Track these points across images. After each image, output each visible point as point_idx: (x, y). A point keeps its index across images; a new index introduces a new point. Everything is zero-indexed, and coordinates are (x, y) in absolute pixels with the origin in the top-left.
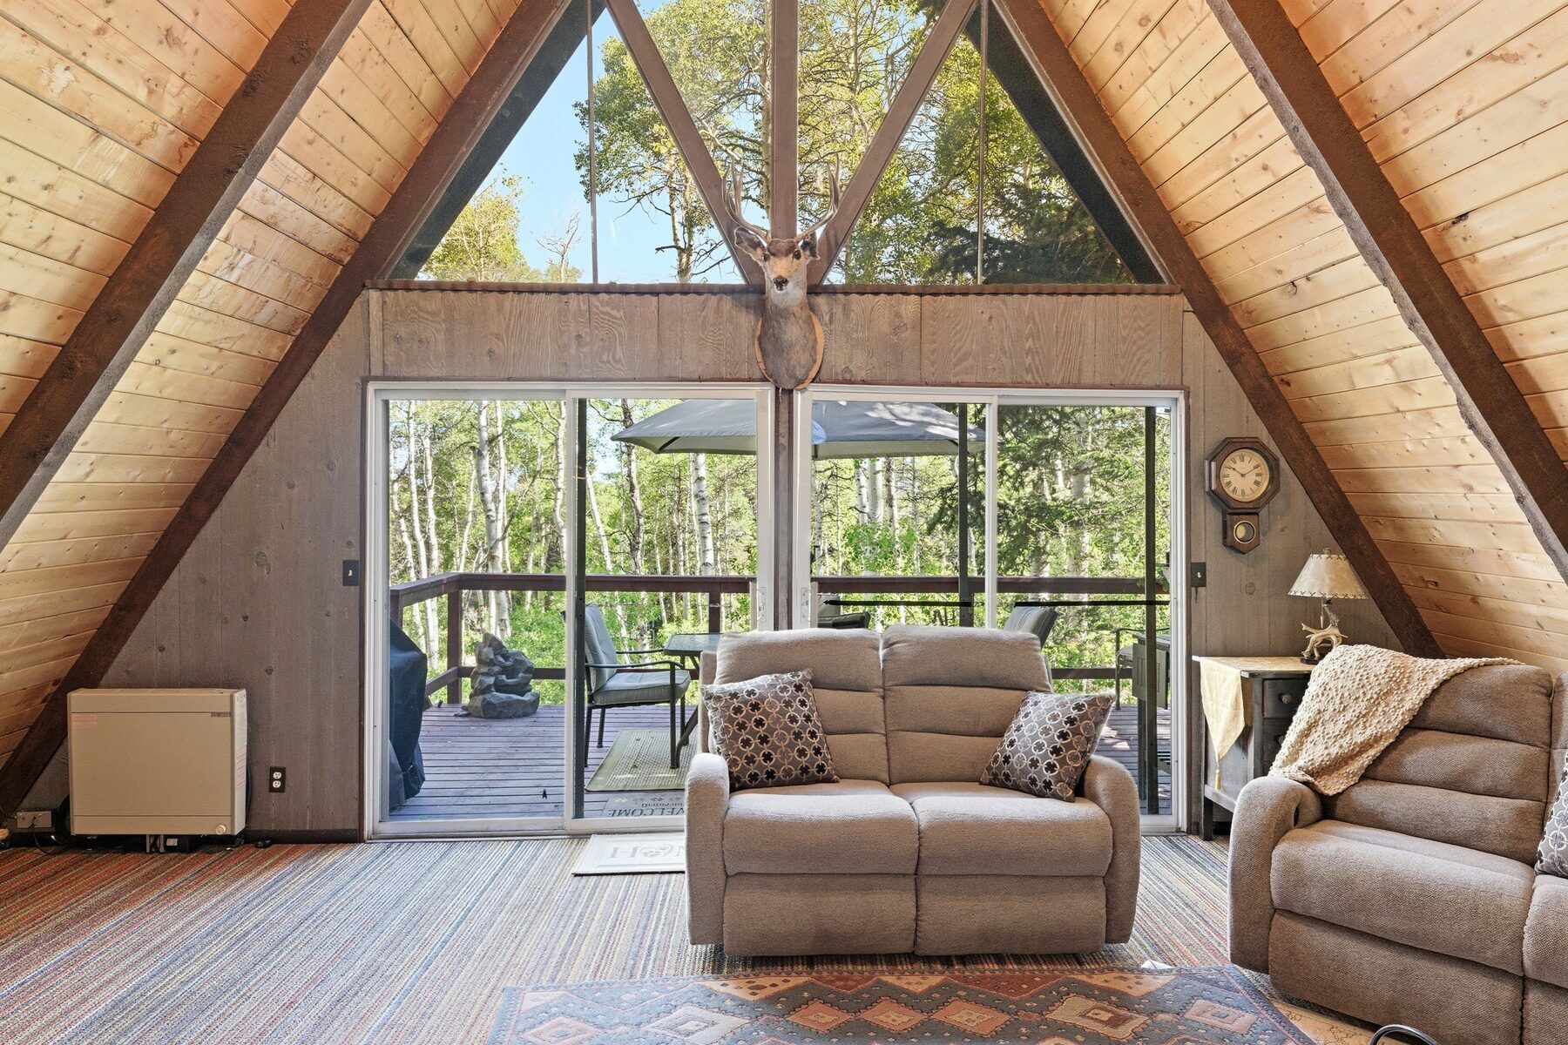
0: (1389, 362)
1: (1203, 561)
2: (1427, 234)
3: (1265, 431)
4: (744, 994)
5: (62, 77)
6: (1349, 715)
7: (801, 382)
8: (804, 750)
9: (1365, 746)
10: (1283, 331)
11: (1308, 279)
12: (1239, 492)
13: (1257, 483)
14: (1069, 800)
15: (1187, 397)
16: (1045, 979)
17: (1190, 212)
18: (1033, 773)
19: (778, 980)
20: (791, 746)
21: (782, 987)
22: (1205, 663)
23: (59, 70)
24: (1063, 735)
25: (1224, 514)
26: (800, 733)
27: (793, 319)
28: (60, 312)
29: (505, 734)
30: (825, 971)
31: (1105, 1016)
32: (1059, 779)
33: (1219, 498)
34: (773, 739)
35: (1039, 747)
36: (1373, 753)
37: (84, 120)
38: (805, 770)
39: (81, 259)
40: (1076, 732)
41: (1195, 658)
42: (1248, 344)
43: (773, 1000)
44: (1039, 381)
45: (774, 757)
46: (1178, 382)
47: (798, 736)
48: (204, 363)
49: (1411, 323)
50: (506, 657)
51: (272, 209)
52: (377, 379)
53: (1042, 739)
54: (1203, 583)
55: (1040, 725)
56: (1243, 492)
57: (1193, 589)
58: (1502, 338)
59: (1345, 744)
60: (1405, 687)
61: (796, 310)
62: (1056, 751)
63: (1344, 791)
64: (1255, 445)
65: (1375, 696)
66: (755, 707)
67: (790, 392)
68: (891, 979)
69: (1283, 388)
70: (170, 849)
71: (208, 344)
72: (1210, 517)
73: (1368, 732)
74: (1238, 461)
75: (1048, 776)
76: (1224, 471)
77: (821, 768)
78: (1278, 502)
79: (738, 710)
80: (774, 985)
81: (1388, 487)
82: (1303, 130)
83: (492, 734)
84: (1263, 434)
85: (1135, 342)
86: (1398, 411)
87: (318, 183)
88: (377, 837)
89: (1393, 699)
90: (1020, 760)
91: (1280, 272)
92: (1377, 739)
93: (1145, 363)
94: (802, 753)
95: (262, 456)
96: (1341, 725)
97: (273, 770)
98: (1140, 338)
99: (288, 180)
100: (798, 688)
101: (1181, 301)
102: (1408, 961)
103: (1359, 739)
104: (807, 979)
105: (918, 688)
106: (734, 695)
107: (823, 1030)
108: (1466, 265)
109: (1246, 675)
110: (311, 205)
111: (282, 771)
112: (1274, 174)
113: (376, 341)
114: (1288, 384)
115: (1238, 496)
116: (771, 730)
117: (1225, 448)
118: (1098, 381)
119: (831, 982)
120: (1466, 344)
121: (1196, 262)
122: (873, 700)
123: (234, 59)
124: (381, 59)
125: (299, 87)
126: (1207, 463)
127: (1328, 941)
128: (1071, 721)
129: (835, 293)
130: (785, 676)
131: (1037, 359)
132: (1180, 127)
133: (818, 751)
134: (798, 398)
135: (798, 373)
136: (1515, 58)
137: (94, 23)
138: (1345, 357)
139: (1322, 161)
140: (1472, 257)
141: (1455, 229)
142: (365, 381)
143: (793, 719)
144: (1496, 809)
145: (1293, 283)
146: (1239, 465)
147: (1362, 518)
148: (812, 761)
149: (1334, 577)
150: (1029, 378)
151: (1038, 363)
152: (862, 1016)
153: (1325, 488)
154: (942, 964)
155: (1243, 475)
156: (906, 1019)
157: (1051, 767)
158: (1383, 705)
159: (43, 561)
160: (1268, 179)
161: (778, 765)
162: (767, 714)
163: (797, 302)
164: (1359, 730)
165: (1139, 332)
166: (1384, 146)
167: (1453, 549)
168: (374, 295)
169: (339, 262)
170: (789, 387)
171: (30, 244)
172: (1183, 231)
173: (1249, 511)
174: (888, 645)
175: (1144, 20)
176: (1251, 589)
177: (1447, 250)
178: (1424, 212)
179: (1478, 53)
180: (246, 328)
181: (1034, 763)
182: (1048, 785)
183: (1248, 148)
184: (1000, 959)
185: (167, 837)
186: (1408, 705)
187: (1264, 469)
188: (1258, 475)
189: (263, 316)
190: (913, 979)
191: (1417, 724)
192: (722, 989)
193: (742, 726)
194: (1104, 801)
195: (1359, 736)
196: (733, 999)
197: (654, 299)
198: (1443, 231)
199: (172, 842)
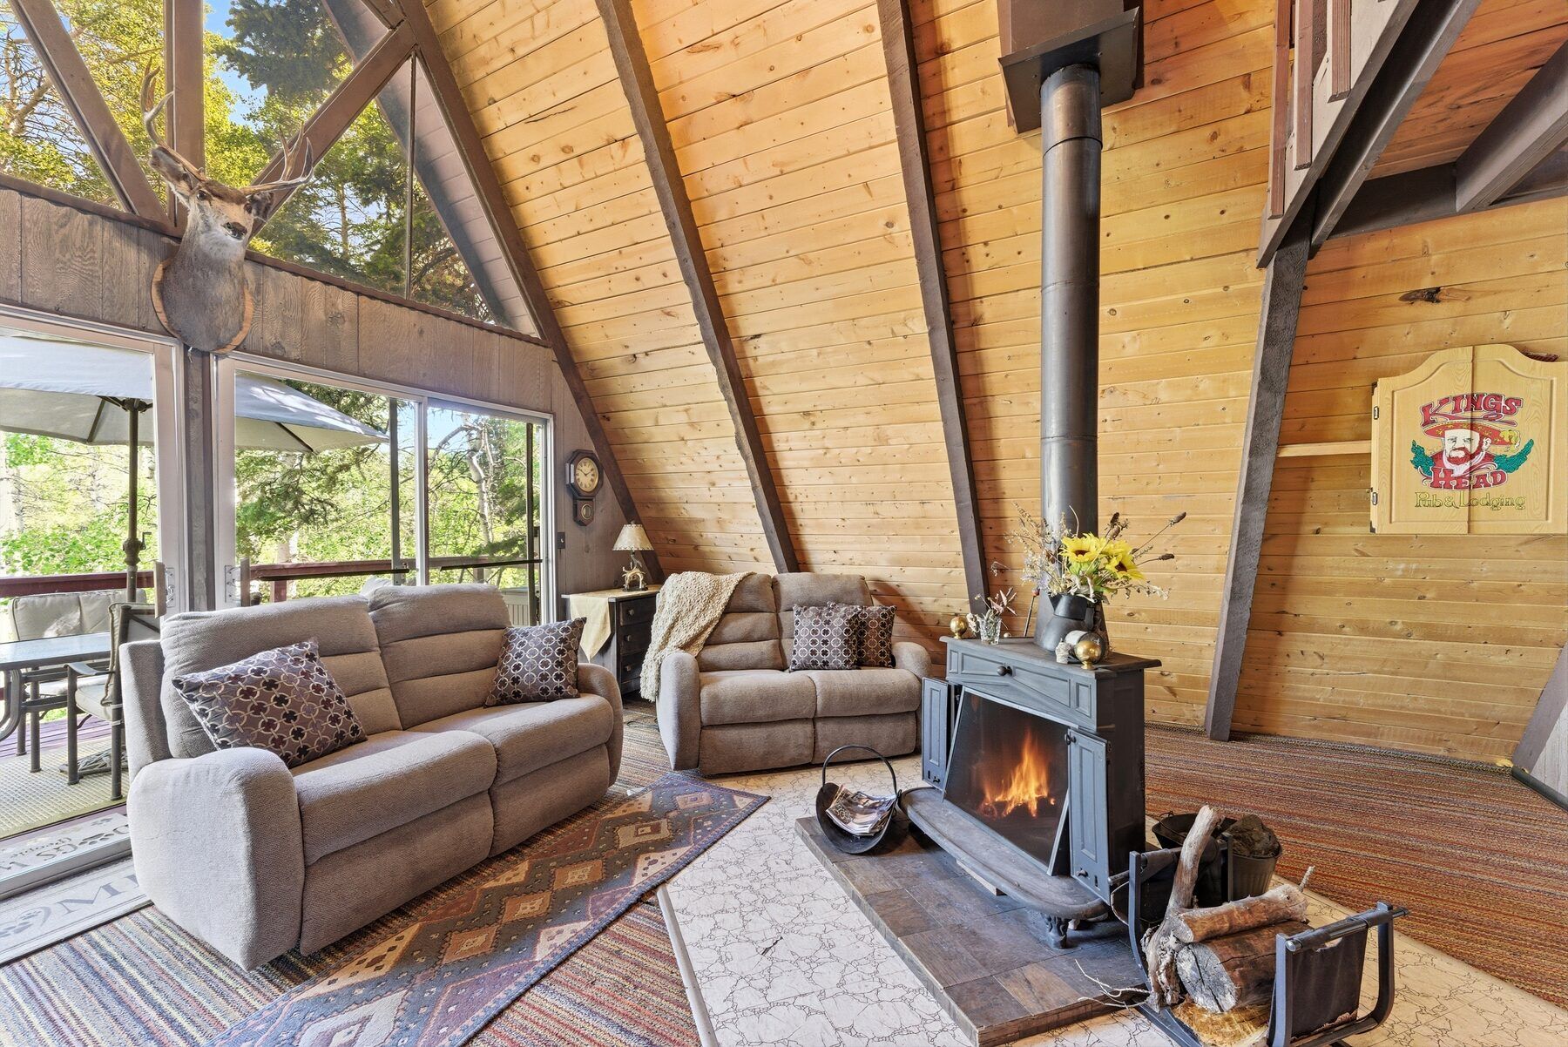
0: (686, 410)
1: (565, 532)
2: (734, 341)
3: (596, 447)
4: (368, 974)
6: (695, 611)
7: (221, 346)
8: (337, 716)
9: (705, 627)
10: (617, 385)
11: (647, 354)
12: (582, 485)
13: (592, 480)
14: (577, 696)
15: (554, 420)
16: (592, 827)
17: (563, 294)
18: (544, 684)
19: (391, 942)
20: (322, 716)
21: (401, 946)
22: (575, 598)
24: (561, 652)
25: (575, 499)
26: (328, 701)
30: (431, 908)
31: (648, 830)
32: (566, 683)
33: (574, 489)
34: (300, 713)
35: (545, 664)
36: (710, 630)
38: (340, 736)
40: (569, 648)
41: (564, 596)
42: (585, 390)
43: (406, 958)
44: (460, 391)
45: (305, 731)
46: (548, 409)
47: (327, 704)
49: (723, 388)
53: (546, 658)
54: (563, 546)
55: (540, 648)
56: (585, 485)
57: (559, 550)
58: (759, 403)
60: (720, 591)
62: (559, 664)
64: (592, 457)
66: (271, 685)
68: (491, 884)
69: (603, 422)
72: (567, 501)
73: (707, 619)
74: (583, 465)
75: (558, 683)
76: (577, 471)
77: (355, 730)
78: (603, 493)
79: (248, 693)
80: (392, 949)
81: (661, 484)
82: (690, 263)
84: (595, 450)
86: (683, 440)
89: (716, 599)
90: (530, 678)
91: (627, 347)
92: (711, 622)
94: (335, 720)
96: (691, 618)
100: (311, 657)
101: (551, 353)
102: (770, 729)
103: (704, 624)
104: (418, 925)
105: (417, 640)
106: (237, 678)
107: (488, 950)
108: (751, 361)
109: (614, 600)
112: (643, 284)
114: (608, 419)
115: (582, 488)
116: (296, 705)
117: (576, 456)
118: (501, 398)
119: (446, 914)
121: (559, 329)
122: (373, 659)
126: (568, 465)
127: (732, 734)
128: (563, 641)
129: (263, 264)
130: (290, 649)
131: (458, 373)
132: (575, 233)
133: (349, 714)
134: (217, 363)
135: (221, 335)
136: (810, 263)
138: (657, 405)
139: (698, 284)
140: (755, 358)
141: (751, 342)
143: (318, 689)
144: (765, 647)
145: (634, 355)
146: (584, 468)
147: (636, 505)
148: (346, 725)
149: (636, 538)
150: (452, 387)
152: (505, 920)
154: (513, 855)
155: (585, 475)
156: (539, 901)
157: (559, 677)
158: (711, 602)
160: (635, 286)
161: (311, 740)
162: (288, 690)
166: (724, 286)
167: (692, 521)
170: (205, 348)
172: (553, 306)
173: (590, 498)
175: (567, 149)
177: (743, 351)
178: (736, 328)
179: (792, 253)
181: (544, 677)
182: (559, 690)
183: (630, 264)
184: (548, 831)
186: (723, 601)
187: (596, 472)
188: (593, 475)
190: (509, 874)
191: (729, 610)
192: (334, 987)
193: (259, 709)
194: (600, 690)
196: (361, 985)
198: (744, 341)
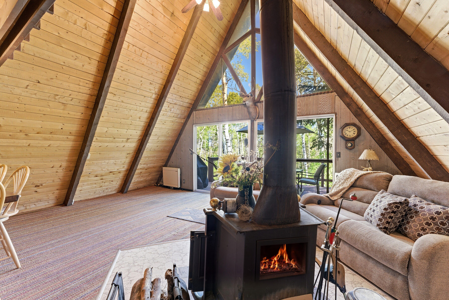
1: (340, 151)
3: (358, 121)
5: (138, 91)
7: (255, 119)
9: (341, 190)
12: (349, 136)
13: (354, 133)
15: (336, 115)
23: (138, 90)
25: (345, 141)
27: (250, 108)
28: (147, 118)
36: (344, 191)
37: (143, 95)
39: (148, 111)
41: (336, 173)
44: (301, 115)
46: (334, 112)
48: (171, 124)
51: (175, 102)
52: (195, 124)
54: (340, 157)
56: (350, 136)
57: (337, 158)
59: (338, 189)
60: (352, 177)
61: (251, 106)
63: (336, 200)
65: (345, 179)
67: (253, 121)
70: (173, 189)
71: (170, 121)
74: (348, 128)
76: (344, 131)
78: (361, 137)
85: (323, 104)
87: (181, 97)
88: (196, 191)
89: (349, 180)
92: (344, 188)
93: (325, 108)
95: (182, 136)
97: (184, 180)
98: (324, 103)
99: (176, 98)
101: (335, 94)
110: (181, 101)
111: (185, 180)
113: (194, 119)
115: (349, 137)
118: (314, 113)
120: (367, 94)
121: (339, 84)
123: (161, 84)
124: (186, 79)
125: (169, 86)
126: (340, 129)
131: (300, 110)
134: (255, 122)
135: (254, 117)
137: (140, 84)
142: (193, 124)
146: (349, 130)
147: (389, 141)
149: (368, 155)
151: (300, 111)
153: (377, 134)
155: (350, 132)
158: (347, 181)
159: (155, 149)
163: (251, 105)
164: (341, 186)
165: (324, 102)
168: (194, 112)
169: (190, 108)
171: (141, 111)
173: (352, 140)
176: (353, 158)
180: (176, 118)
185: (172, 187)
186: (351, 181)
187: (356, 130)
188: (354, 131)
189: (179, 116)
191: (353, 186)
195: (341, 188)
197: (232, 107)
199: (173, 188)
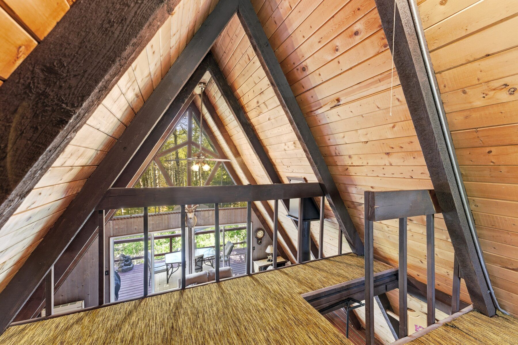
1: (254, 246)
7: (193, 227)
13: (262, 235)
15: (252, 223)
22: (254, 262)
29: (128, 277)
33: (257, 238)
44: (231, 223)
50: (126, 258)
52: (112, 237)
64: (261, 229)
72: (256, 240)
76: (257, 234)
78: (265, 237)
83: (126, 278)
84: (263, 228)
95: (86, 255)
113: (111, 230)
115: (259, 237)
117: (257, 230)
118: (239, 222)
131: (230, 219)
142: (109, 238)
146: (259, 232)
150: (229, 222)
155: (260, 234)
165: (246, 214)
168: (111, 222)
170: (191, 228)
173: (261, 239)
174: (209, 273)
176: (261, 249)
187: (263, 233)
